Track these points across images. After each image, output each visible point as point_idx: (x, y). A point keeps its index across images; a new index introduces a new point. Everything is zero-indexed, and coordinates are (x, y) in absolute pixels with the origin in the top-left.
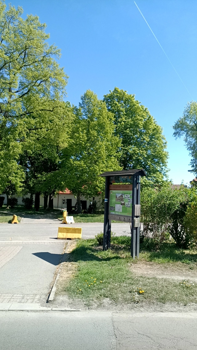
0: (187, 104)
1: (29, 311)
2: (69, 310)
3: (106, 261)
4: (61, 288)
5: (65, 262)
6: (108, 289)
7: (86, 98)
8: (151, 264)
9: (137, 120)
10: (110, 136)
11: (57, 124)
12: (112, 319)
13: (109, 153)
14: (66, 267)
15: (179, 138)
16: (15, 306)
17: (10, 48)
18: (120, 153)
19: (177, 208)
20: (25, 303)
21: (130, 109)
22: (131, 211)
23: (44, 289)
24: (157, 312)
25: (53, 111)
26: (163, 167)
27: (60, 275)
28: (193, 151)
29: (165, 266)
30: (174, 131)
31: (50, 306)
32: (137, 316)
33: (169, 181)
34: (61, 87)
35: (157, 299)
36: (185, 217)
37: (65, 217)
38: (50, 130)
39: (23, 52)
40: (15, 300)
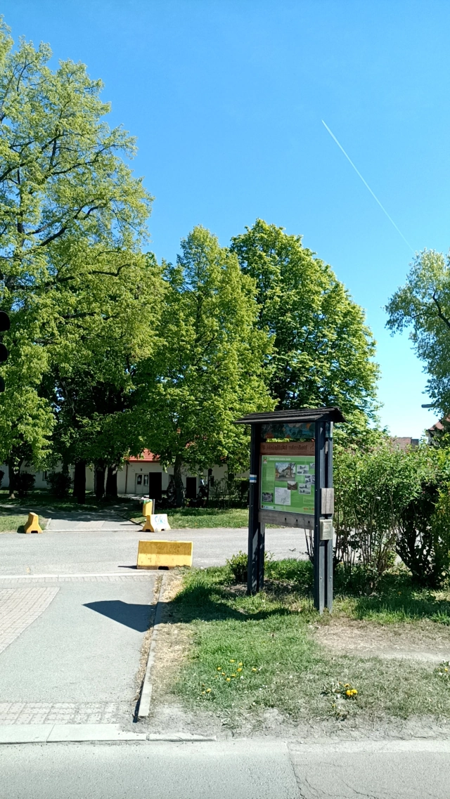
0: (416, 258)
1: (96, 742)
2: (189, 738)
3: (258, 619)
4: (163, 685)
5: (162, 625)
6: (273, 686)
7: (193, 244)
8: (362, 625)
9: (308, 292)
10: (247, 328)
11: (128, 305)
12: (290, 758)
13: (245, 367)
14: (167, 636)
15: (399, 332)
16: (62, 731)
17: (21, 134)
18: (271, 368)
19: (415, 495)
20: (84, 723)
21: (291, 269)
22: (314, 503)
23: (123, 690)
24: (392, 740)
25: (118, 274)
26: (368, 399)
27: (155, 654)
28: (430, 361)
29: (395, 629)
30: (387, 317)
31: (144, 730)
32: (346, 750)
33: (381, 430)
34: (136, 221)
35: (389, 709)
36: (435, 516)
37: (149, 517)
38: (112, 317)
39: (50, 143)
40: (60, 716)
